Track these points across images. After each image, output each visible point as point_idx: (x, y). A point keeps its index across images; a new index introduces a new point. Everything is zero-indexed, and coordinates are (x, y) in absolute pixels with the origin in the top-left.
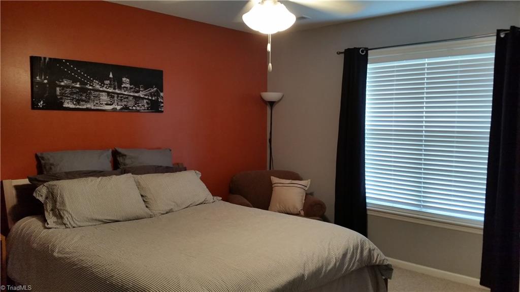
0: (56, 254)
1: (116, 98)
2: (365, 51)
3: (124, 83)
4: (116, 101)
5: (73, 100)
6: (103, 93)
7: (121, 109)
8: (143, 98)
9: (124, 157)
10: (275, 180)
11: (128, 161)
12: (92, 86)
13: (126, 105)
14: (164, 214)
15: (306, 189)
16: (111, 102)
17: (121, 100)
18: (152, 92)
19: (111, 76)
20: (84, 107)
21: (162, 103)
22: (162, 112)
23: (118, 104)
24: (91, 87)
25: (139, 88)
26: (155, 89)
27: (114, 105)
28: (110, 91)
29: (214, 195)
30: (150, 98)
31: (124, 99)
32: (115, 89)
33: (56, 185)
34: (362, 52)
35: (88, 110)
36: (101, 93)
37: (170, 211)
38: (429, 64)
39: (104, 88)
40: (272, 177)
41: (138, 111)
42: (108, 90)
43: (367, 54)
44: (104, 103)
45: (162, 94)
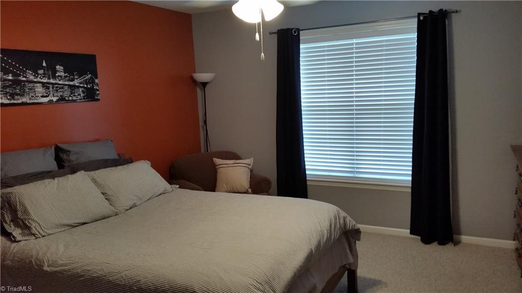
0: (46, 268)
1: (51, 89)
2: (297, 32)
3: (58, 71)
4: (51, 92)
5: (6, 94)
6: (38, 85)
7: (58, 101)
8: (78, 87)
9: (68, 153)
10: (218, 161)
11: (73, 157)
12: (25, 77)
13: (62, 96)
14: (128, 210)
15: (250, 167)
16: (47, 93)
17: (57, 91)
18: (87, 80)
19: (44, 64)
20: (20, 101)
21: (98, 90)
22: (99, 100)
23: (53, 95)
24: (24, 79)
25: (74, 76)
26: (90, 76)
27: (50, 97)
28: (45, 81)
29: (170, 184)
30: (85, 86)
31: (60, 89)
32: (49, 79)
33: (11, 193)
34: (295, 32)
35: (23, 104)
36: (36, 85)
37: (134, 206)
38: (357, 44)
39: (38, 78)
40: (214, 159)
41: (74, 101)
42: (43, 81)
43: (299, 34)
44: (40, 95)
45: (97, 81)
